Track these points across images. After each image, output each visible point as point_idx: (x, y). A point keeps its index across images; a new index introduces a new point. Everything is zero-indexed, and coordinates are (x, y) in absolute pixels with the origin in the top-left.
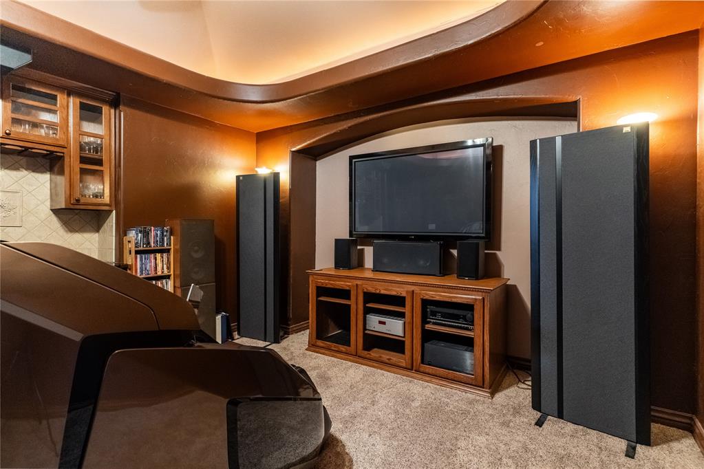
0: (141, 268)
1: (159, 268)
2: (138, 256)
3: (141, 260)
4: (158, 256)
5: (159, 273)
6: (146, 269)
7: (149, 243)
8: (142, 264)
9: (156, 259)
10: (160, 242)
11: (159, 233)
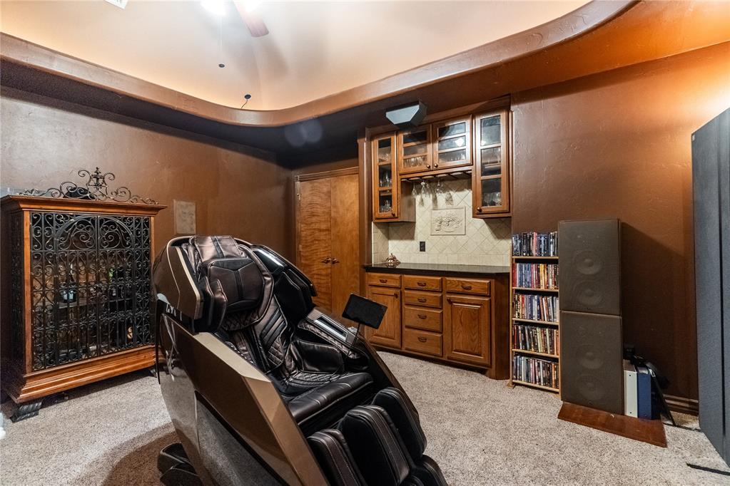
0: (521, 279)
1: (542, 282)
2: (518, 264)
3: (521, 270)
4: (542, 266)
5: (543, 288)
6: (526, 280)
7: (529, 252)
8: (521, 274)
9: (538, 270)
10: (545, 250)
11: (543, 239)
